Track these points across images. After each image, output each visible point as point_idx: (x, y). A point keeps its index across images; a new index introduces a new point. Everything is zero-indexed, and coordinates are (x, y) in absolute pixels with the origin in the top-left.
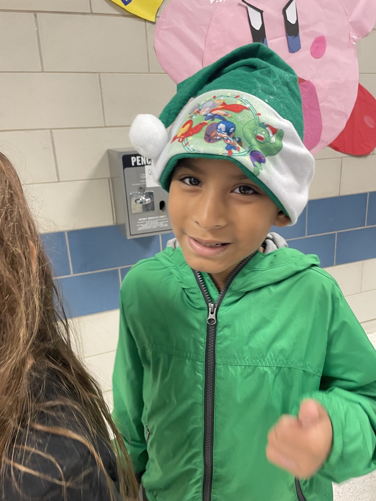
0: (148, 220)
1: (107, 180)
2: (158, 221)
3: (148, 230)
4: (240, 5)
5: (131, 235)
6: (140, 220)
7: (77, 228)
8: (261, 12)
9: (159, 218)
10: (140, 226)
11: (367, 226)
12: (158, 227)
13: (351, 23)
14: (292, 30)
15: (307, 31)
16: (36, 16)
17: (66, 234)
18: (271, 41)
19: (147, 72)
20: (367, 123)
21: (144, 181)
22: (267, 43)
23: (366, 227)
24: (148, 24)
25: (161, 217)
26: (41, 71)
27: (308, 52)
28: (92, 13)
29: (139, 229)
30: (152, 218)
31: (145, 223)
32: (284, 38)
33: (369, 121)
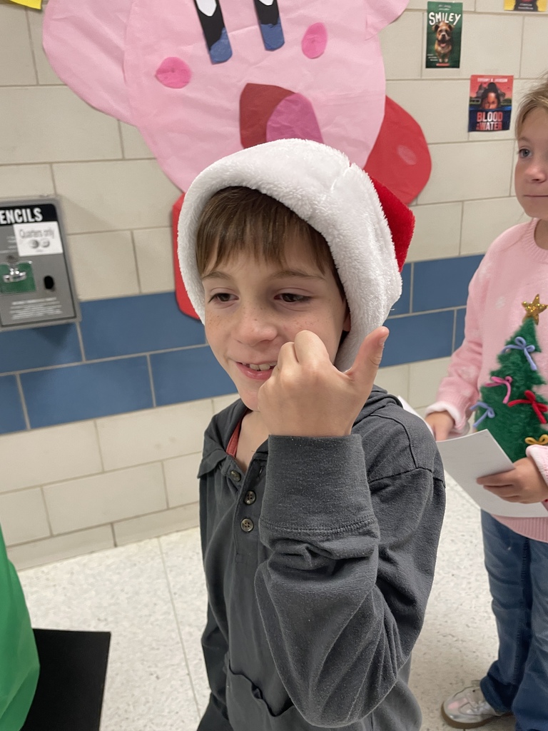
0: (27, 304)
2: (44, 306)
6: (15, 303)
9: (45, 302)
10: (16, 314)
11: (413, 312)
12: (46, 315)
14: (267, 15)
15: (293, 15)
18: (234, 33)
19: (35, 83)
20: (404, 157)
21: (14, 247)
22: (227, 36)
23: (411, 314)
24: (31, 13)
25: (48, 300)
27: (298, 49)
30: (34, 301)
31: (23, 309)
32: (256, 28)
33: (406, 155)
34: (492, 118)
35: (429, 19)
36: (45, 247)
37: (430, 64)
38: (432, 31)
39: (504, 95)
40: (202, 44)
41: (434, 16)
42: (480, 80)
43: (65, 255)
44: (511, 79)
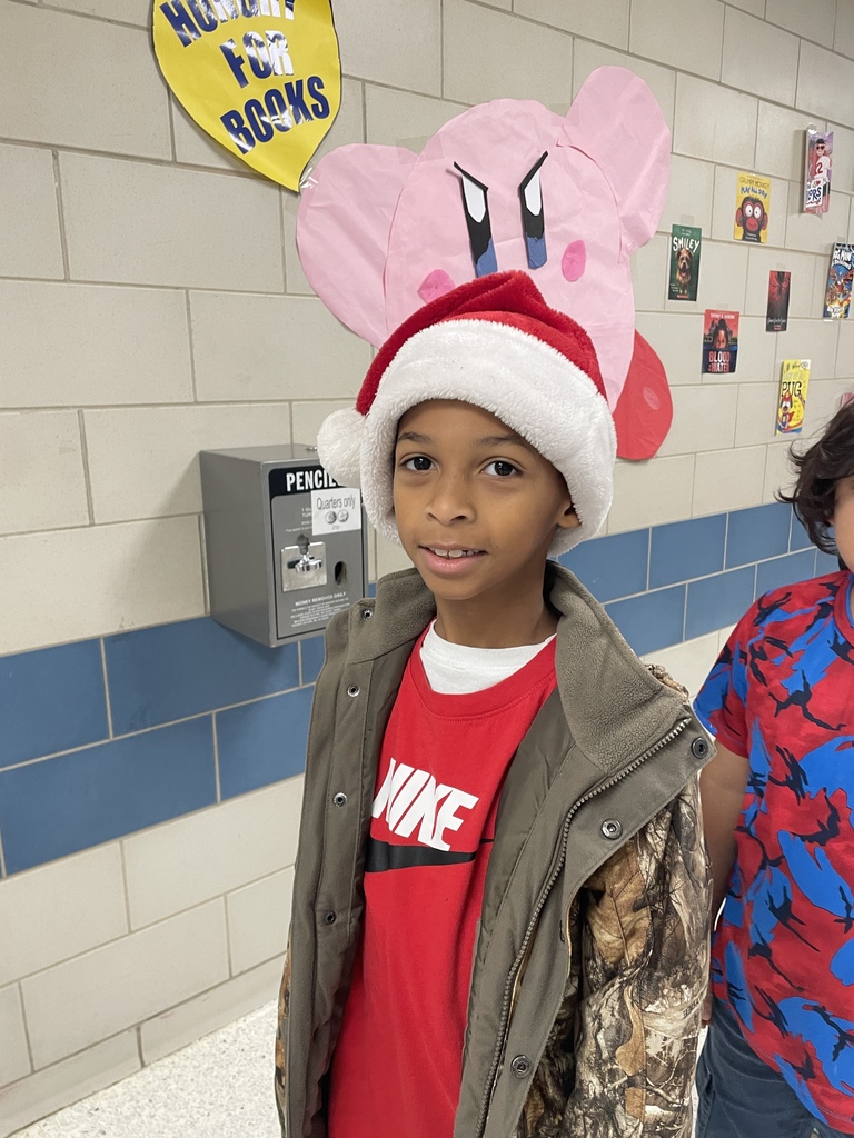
0: (312, 603)
1: (196, 517)
2: (331, 605)
3: (313, 624)
4: (449, 172)
5: (278, 639)
6: (297, 604)
7: (127, 627)
8: (485, 189)
9: (334, 599)
10: (298, 618)
11: (650, 588)
13: (623, 219)
14: (533, 226)
15: (556, 229)
16: (55, 156)
17: (102, 642)
19: (282, 291)
20: (648, 401)
21: (308, 523)
23: (648, 592)
24: (285, 195)
25: (336, 596)
26: (63, 277)
27: (557, 268)
28: (175, 163)
29: (296, 624)
30: (319, 599)
31: (307, 611)
32: (521, 240)
33: (650, 398)
34: (721, 359)
35: (673, 245)
36: (343, 521)
37: (672, 296)
38: (675, 257)
39: (731, 333)
40: (468, 255)
41: (677, 242)
42: (713, 315)
43: (363, 531)
44: (737, 315)
